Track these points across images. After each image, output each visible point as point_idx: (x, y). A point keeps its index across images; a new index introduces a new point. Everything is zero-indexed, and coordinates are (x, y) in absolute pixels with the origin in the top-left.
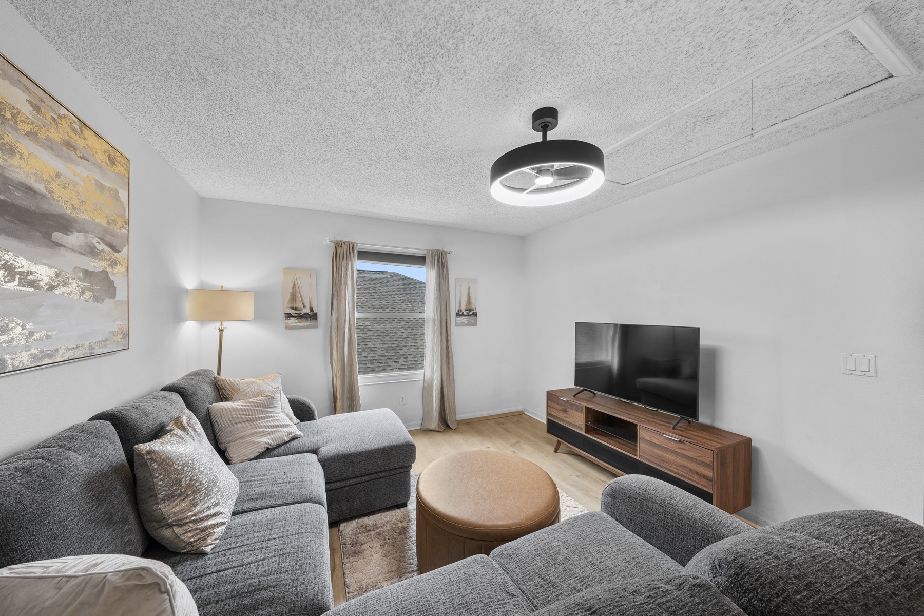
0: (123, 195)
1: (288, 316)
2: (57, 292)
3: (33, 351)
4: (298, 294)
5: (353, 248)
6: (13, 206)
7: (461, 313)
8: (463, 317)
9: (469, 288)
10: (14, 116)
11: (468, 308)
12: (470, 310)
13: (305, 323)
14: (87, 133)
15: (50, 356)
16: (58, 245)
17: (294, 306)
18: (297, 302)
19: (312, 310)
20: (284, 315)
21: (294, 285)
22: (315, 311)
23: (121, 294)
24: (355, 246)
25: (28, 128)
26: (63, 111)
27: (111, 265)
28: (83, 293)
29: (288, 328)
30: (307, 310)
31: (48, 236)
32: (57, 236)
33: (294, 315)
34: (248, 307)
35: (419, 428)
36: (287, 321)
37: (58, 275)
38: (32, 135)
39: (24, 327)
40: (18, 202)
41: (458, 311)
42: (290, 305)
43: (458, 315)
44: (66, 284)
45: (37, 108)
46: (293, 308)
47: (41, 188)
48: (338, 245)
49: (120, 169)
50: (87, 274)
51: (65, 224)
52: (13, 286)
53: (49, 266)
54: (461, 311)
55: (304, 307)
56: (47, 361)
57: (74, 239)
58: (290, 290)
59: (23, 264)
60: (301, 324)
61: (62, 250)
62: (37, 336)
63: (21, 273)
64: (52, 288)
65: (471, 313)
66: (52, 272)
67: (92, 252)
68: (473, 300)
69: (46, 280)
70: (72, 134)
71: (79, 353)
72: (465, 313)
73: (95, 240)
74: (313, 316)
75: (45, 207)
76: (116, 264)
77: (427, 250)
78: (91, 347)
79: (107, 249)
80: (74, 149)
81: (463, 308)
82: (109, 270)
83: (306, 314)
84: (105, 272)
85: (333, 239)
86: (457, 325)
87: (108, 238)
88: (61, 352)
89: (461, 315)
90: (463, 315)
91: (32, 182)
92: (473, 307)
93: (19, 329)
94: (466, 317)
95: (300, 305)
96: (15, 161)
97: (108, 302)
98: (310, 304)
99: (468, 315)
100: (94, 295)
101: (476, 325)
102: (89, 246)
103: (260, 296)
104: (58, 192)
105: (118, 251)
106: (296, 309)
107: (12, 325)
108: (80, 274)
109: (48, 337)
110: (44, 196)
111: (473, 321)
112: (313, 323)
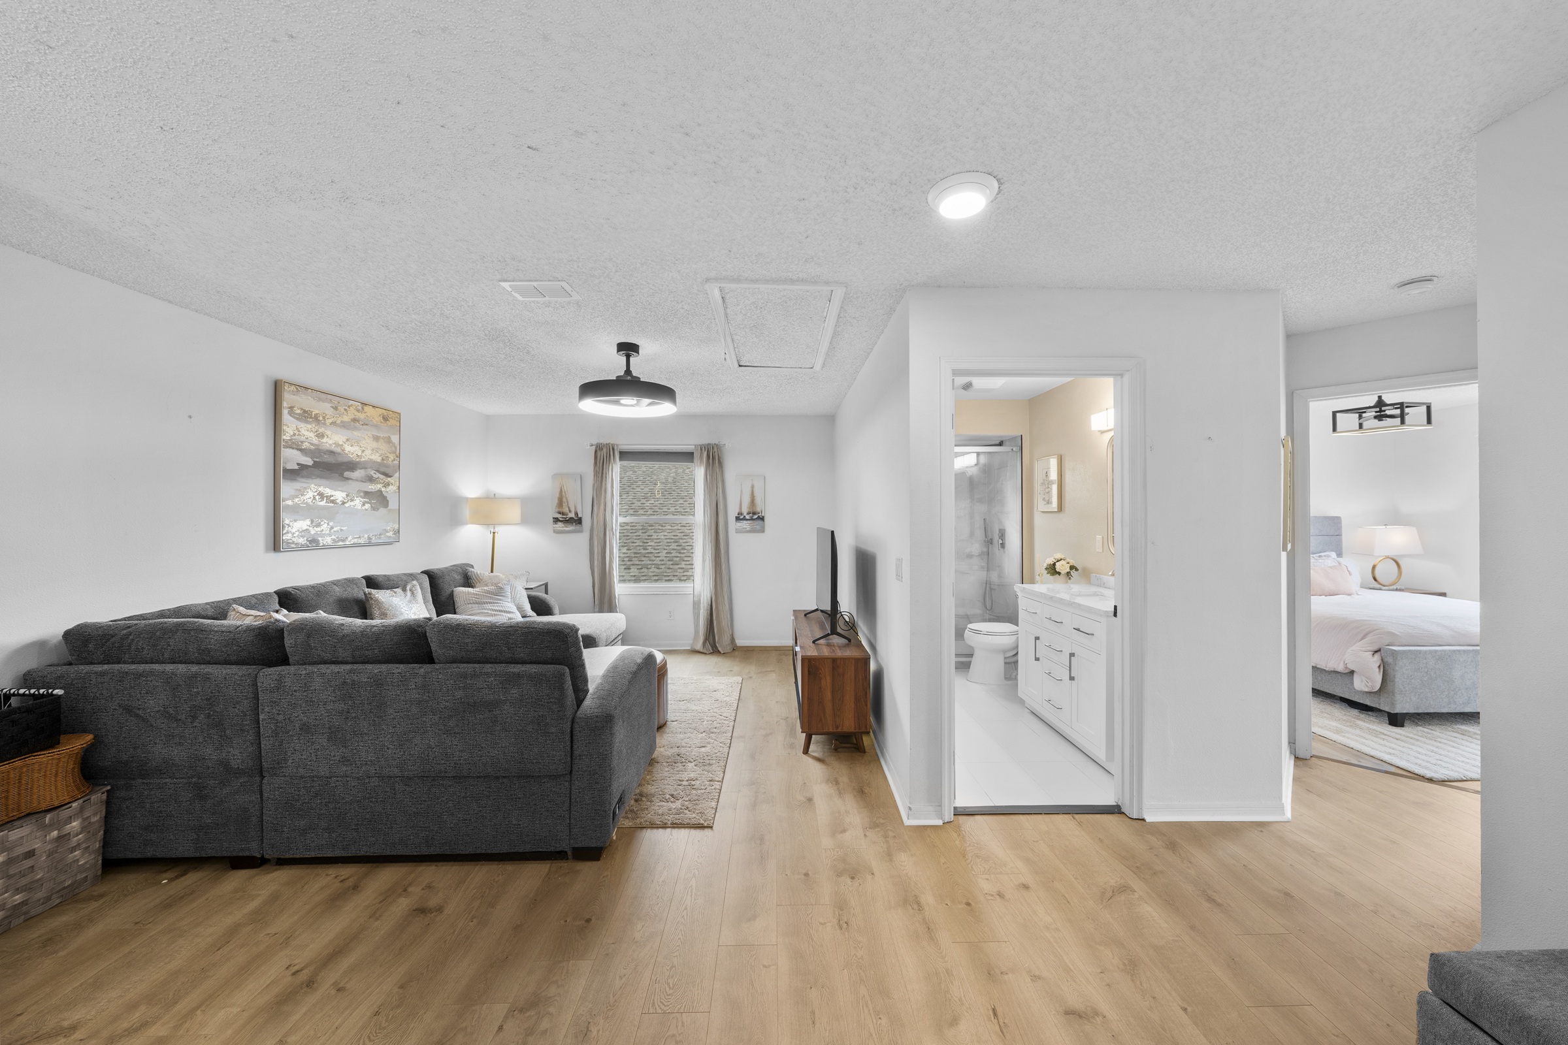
0: (395, 439)
1: (556, 520)
2: (347, 505)
3: (333, 537)
4: (564, 499)
5: (613, 449)
6: (324, 463)
7: (742, 517)
8: (745, 522)
9: (753, 487)
10: (324, 418)
11: (751, 510)
12: (754, 513)
13: (570, 528)
14: (366, 408)
15: (343, 541)
16: (348, 479)
17: (561, 510)
18: (564, 507)
19: (576, 514)
20: (552, 520)
21: (561, 490)
22: (580, 516)
23: (393, 504)
24: (616, 448)
25: (330, 421)
26: (351, 402)
27: (384, 486)
28: (364, 505)
29: (556, 532)
30: (572, 515)
31: (342, 475)
32: (347, 474)
33: (561, 519)
34: (515, 512)
35: (689, 648)
36: (554, 526)
37: (347, 496)
38: (333, 423)
39: (328, 524)
40: (325, 460)
41: (739, 514)
42: (557, 510)
43: (738, 519)
44: (352, 500)
45: (336, 408)
46: (560, 513)
47: (338, 450)
48: (599, 448)
49: (392, 422)
50: (367, 494)
51: (352, 466)
52: (323, 503)
53: (342, 491)
54: (741, 514)
55: (570, 511)
56: (341, 543)
57: (358, 474)
58: (558, 495)
59: (328, 491)
60: (567, 529)
61: (350, 481)
62: (335, 529)
63: (327, 497)
64: (344, 503)
65: (755, 517)
66: (344, 495)
67: (371, 480)
68: (758, 500)
69: (341, 499)
70: (357, 413)
71: (362, 541)
72: (747, 517)
73: (372, 473)
74: (579, 521)
75: (340, 459)
76: (389, 485)
77: (695, 446)
78: (369, 538)
79: (382, 476)
80: (358, 421)
81: (745, 511)
82: (383, 489)
83: (572, 518)
84: (380, 491)
85: (595, 442)
86: (738, 531)
87: (382, 469)
88: (349, 539)
89: (742, 519)
90: (744, 519)
91: (333, 448)
92: (758, 509)
93: (326, 525)
94: (749, 522)
95: (566, 510)
96: (324, 440)
97: (382, 511)
98: (575, 508)
99: (752, 519)
100: (372, 506)
101: (763, 532)
102: (368, 476)
103: (526, 502)
104: (348, 448)
105: (390, 477)
106: (563, 514)
107: (322, 523)
108: (362, 494)
109: (341, 530)
110: (339, 454)
111: (758, 527)
112: (578, 527)
